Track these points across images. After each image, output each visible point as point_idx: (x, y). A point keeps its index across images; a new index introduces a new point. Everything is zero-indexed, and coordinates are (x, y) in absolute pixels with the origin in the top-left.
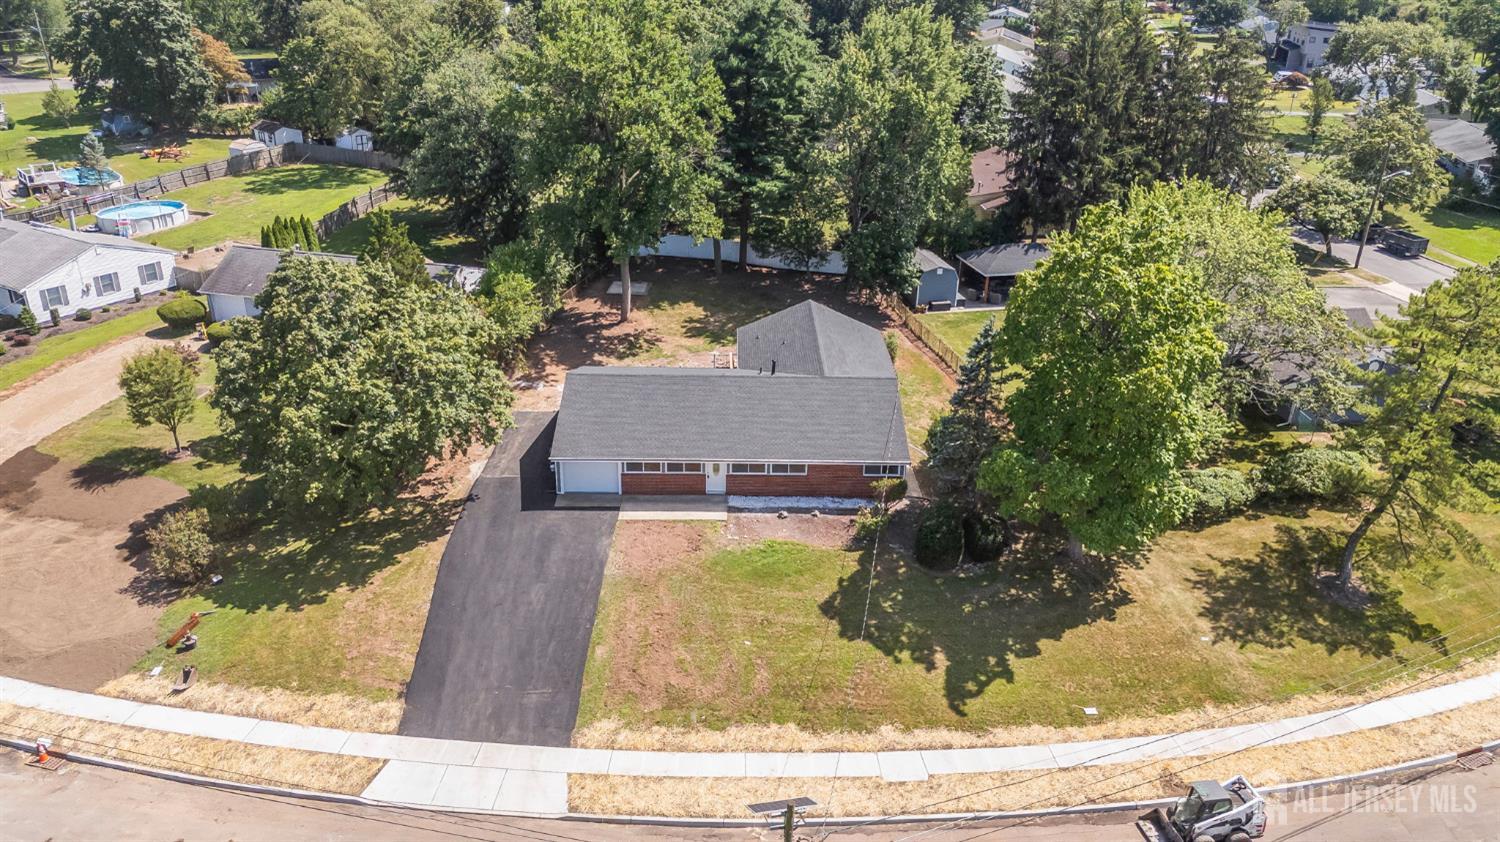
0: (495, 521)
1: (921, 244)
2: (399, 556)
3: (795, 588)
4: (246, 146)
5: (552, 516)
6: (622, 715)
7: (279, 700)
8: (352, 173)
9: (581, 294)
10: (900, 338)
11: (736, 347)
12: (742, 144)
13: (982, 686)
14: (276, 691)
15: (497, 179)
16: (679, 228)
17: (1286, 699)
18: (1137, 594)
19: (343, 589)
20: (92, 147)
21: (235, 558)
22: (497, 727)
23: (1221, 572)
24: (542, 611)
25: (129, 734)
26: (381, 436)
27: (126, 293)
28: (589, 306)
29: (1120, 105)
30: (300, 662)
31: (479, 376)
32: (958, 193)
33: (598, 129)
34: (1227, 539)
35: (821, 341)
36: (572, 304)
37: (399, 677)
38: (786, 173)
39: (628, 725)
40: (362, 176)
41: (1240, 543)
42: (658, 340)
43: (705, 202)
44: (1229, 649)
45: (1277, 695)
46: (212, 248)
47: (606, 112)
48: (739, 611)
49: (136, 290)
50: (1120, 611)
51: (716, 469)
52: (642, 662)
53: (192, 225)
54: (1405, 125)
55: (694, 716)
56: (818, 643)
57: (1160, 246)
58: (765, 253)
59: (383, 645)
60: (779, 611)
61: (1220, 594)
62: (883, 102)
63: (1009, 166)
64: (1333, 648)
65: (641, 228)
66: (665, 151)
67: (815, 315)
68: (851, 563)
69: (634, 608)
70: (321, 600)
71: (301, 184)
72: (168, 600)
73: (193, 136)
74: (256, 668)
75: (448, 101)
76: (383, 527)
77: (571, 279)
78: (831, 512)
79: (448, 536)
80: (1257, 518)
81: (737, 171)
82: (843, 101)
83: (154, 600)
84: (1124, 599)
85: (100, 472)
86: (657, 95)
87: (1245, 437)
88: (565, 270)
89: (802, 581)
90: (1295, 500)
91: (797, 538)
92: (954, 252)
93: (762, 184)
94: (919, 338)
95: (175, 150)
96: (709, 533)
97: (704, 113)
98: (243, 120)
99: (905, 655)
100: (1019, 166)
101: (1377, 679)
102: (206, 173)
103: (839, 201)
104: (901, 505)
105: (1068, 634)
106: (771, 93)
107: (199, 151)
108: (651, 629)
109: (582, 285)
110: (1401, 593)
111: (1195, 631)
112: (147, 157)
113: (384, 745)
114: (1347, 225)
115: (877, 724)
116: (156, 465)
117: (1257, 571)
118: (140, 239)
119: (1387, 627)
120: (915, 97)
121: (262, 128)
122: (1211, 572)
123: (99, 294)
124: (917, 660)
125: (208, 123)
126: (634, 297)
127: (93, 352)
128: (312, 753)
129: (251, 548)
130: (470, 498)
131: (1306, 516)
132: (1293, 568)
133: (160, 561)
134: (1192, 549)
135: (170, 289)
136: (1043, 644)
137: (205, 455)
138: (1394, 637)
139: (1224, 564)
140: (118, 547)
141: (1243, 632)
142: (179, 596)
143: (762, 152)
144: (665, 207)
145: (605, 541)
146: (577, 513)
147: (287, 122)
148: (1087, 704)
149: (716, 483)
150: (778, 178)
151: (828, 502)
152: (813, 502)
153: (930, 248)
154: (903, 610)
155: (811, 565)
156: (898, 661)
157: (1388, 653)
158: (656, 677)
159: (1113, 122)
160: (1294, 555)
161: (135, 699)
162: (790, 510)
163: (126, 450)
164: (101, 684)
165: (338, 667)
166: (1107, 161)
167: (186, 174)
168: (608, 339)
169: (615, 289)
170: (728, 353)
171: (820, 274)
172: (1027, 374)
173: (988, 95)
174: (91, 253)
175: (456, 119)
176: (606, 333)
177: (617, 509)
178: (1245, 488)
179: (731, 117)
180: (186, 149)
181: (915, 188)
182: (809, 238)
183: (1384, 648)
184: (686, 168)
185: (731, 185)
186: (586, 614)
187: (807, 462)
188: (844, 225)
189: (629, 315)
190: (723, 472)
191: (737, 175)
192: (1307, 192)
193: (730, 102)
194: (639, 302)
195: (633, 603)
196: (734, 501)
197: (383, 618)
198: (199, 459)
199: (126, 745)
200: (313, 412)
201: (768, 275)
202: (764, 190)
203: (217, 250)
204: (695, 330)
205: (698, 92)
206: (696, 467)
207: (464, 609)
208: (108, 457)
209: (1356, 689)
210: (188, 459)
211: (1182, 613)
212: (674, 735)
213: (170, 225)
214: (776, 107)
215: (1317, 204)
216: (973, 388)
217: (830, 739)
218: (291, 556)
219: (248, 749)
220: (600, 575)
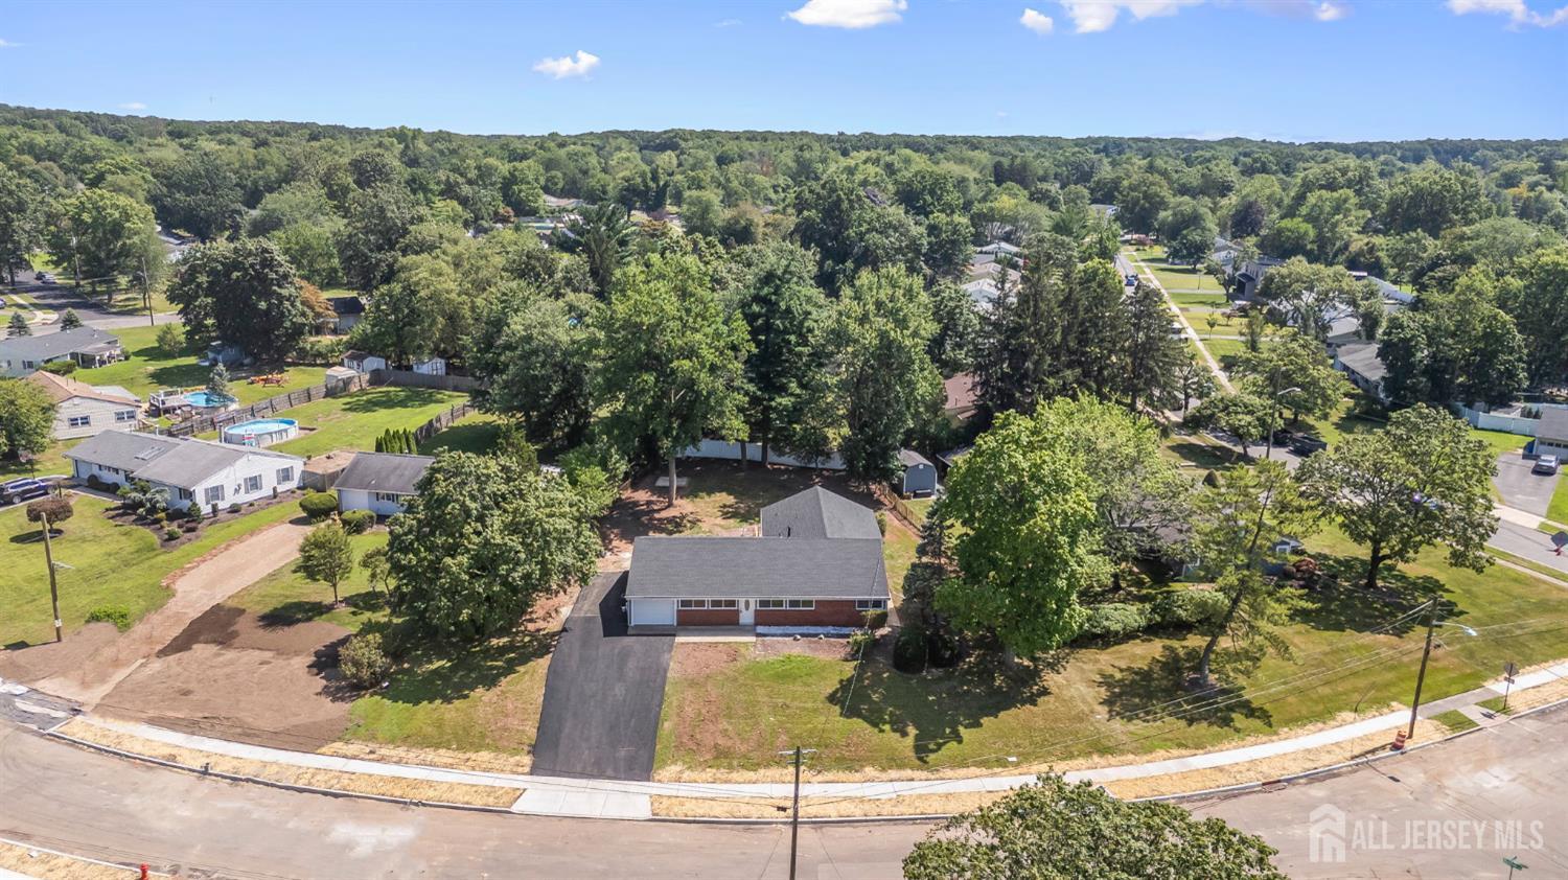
0: (585, 644)
1: (906, 444)
2: (518, 668)
3: (806, 684)
4: (341, 372)
5: (627, 641)
6: (684, 763)
7: (444, 756)
8: (431, 395)
9: (635, 487)
10: (889, 517)
11: (761, 525)
12: (763, 369)
13: (940, 746)
14: (442, 751)
15: (566, 398)
16: (715, 434)
17: (1151, 751)
18: (1054, 689)
19: (480, 690)
20: (220, 375)
21: (395, 672)
22: (598, 769)
23: (1118, 676)
24: (624, 701)
25: (346, 776)
26: (515, 575)
27: (267, 491)
28: (642, 496)
29: (1058, 338)
30: (456, 735)
31: (579, 535)
32: (935, 406)
33: (655, 361)
34: (1125, 654)
35: (825, 516)
36: (627, 494)
37: (528, 742)
38: (798, 391)
39: (688, 768)
40: (440, 396)
41: (1134, 657)
42: (699, 521)
43: (735, 413)
44: (1118, 724)
45: (1144, 748)
46: (324, 456)
47: (662, 348)
48: (766, 699)
49: (275, 489)
50: (1040, 700)
51: (747, 604)
52: (697, 731)
53: (302, 439)
54: (1300, 351)
55: (735, 763)
56: (823, 719)
57: (1045, 440)
58: (782, 454)
59: (513, 722)
60: (794, 699)
61: (1117, 690)
62: (870, 339)
63: (974, 386)
64: (1191, 722)
65: (686, 433)
66: (704, 376)
67: (821, 497)
68: (849, 669)
69: (690, 698)
70: (466, 697)
71: (389, 403)
72: (351, 699)
73: (289, 365)
74: (425, 737)
75: (529, 339)
76: (502, 650)
77: (627, 474)
78: (833, 636)
79: (551, 655)
80: (1150, 640)
81: (759, 389)
82: (840, 337)
83: (342, 699)
84: (1045, 692)
85: (279, 618)
86: (698, 336)
87: (1150, 587)
88: (623, 467)
89: (811, 680)
90: (1180, 628)
91: (809, 653)
92: (934, 454)
93: (779, 400)
94: (905, 518)
95: (276, 376)
96: (743, 650)
97: (734, 348)
98: (333, 351)
99: (887, 727)
100: (984, 384)
101: (1217, 740)
102: (308, 396)
103: (841, 412)
104: (885, 631)
105: (1002, 714)
106: (786, 331)
107: (295, 378)
108: (704, 711)
109: (636, 479)
110: (1244, 688)
111: (1092, 712)
112: (252, 383)
113: (520, 781)
114: (1253, 431)
115: (862, 766)
116: (321, 614)
117: (1146, 675)
118: (269, 448)
119: (1230, 708)
120: (892, 333)
121: (351, 358)
122: (1112, 676)
123: (247, 492)
124: (894, 731)
125: (303, 353)
126: (678, 488)
127: (251, 535)
128: (473, 786)
129: (406, 665)
130: (564, 630)
131: (1185, 639)
132: (1171, 673)
133: (348, 670)
134: (1097, 661)
135: (299, 488)
136: (985, 721)
137: (356, 606)
138: (1234, 715)
139: (1121, 670)
140: (309, 667)
141: (1129, 714)
142: (359, 696)
143: (779, 375)
144: (704, 417)
145: (666, 656)
146: (645, 638)
147: (371, 353)
148: (1010, 755)
149: (747, 617)
150: (792, 394)
151: (831, 630)
152: (819, 630)
153: (915, 449)
154: (885, 699)
155: (819, 671)
156: (882, 731)
157: (1228, 725)
158: (709, 741)
159: (1055, 352)
160: (1172, 665)
161: (345, 757)
162: (803, 635)
163: (295, 603)
164: (319, 747)
165: (483, 736)
166: (1051, 381)
167: (292, 397)
168: (659, 520)
169: (662, 482)
170: (754, 530)
171: (827, 470)
172: (972, 533)
173: (965, 328)
174: (244, 459)
175: (535, 352)
176: (657, 516)
177: (674, 635)
178: (1138, 618)
179: (755, 350)
180: (285, 376)
181: (898, 402)
182: (816, 442)
183: (1226, 722)
184: (721, 388)
185: (755, 401)
186: (656, 702)
187: (814, 598)
188: (846, 431)
189: (675, 502)
190: (752, 607)
191: (759, 393)
192: (1221, 406)
193: (754, 340)
194: (683, 492)
195: (690, 694)
196: (760, 629)
197: (510, 706)
198: (353, 609)
199: (346, 782)
200: (464, 559)
201: (786, 471)
202: (780, 404)
203: (329, 458)
204: (729, 513)
205: (731, 332)
206: (732, 603)
207: (568, 699)
208: (283, 608)
209: (1198, 747)
210: (343, 609)
211: (1084, 701)
212: (722, 773)
213: (285, 439)
214: (789, 342)
215: (1228, 414)
216: (931, 540)
217: (829, 776)
218: (435, 672)
219: (430, 784)
220: (664, 678)
